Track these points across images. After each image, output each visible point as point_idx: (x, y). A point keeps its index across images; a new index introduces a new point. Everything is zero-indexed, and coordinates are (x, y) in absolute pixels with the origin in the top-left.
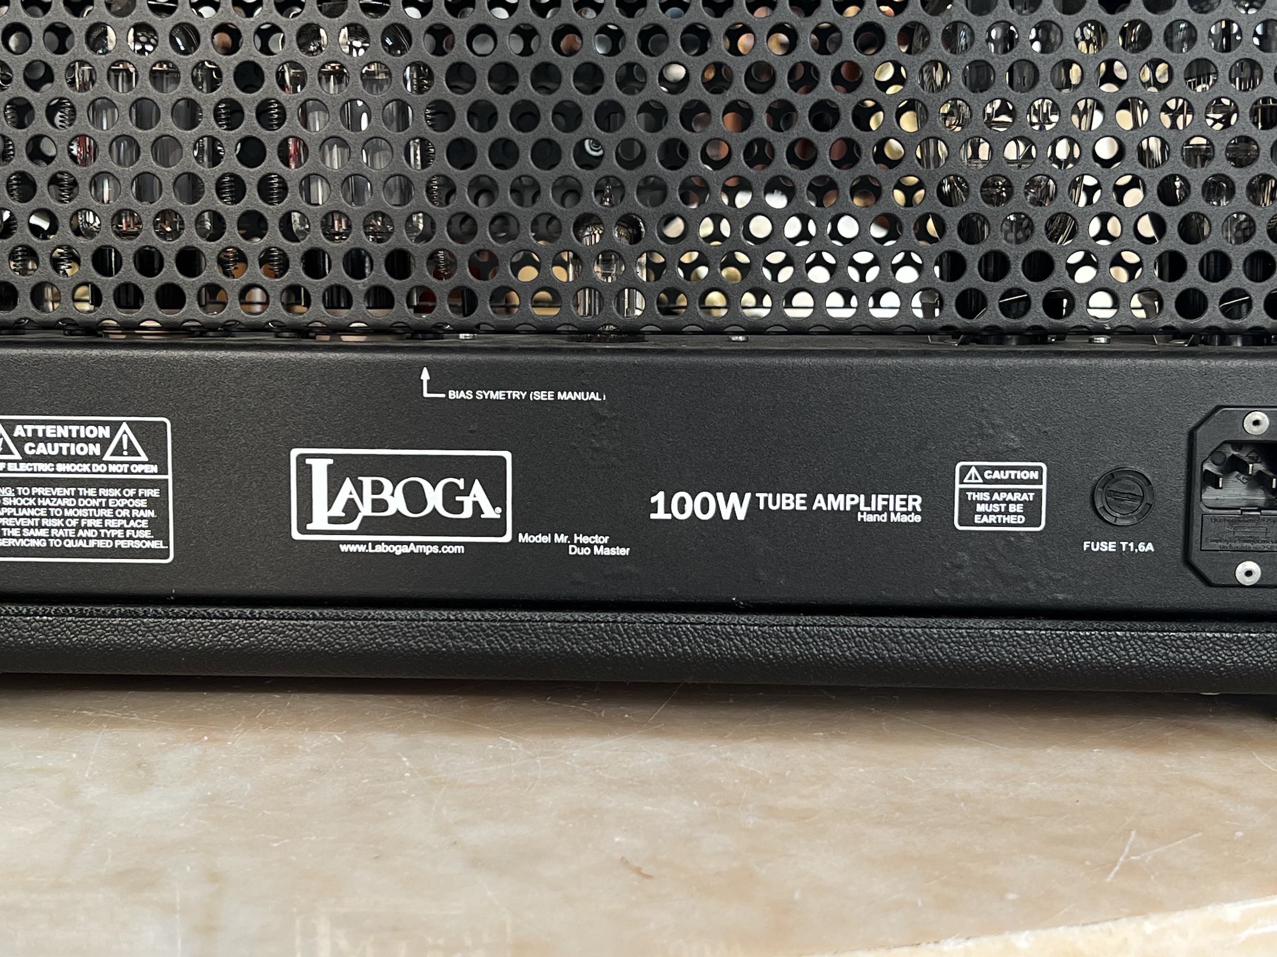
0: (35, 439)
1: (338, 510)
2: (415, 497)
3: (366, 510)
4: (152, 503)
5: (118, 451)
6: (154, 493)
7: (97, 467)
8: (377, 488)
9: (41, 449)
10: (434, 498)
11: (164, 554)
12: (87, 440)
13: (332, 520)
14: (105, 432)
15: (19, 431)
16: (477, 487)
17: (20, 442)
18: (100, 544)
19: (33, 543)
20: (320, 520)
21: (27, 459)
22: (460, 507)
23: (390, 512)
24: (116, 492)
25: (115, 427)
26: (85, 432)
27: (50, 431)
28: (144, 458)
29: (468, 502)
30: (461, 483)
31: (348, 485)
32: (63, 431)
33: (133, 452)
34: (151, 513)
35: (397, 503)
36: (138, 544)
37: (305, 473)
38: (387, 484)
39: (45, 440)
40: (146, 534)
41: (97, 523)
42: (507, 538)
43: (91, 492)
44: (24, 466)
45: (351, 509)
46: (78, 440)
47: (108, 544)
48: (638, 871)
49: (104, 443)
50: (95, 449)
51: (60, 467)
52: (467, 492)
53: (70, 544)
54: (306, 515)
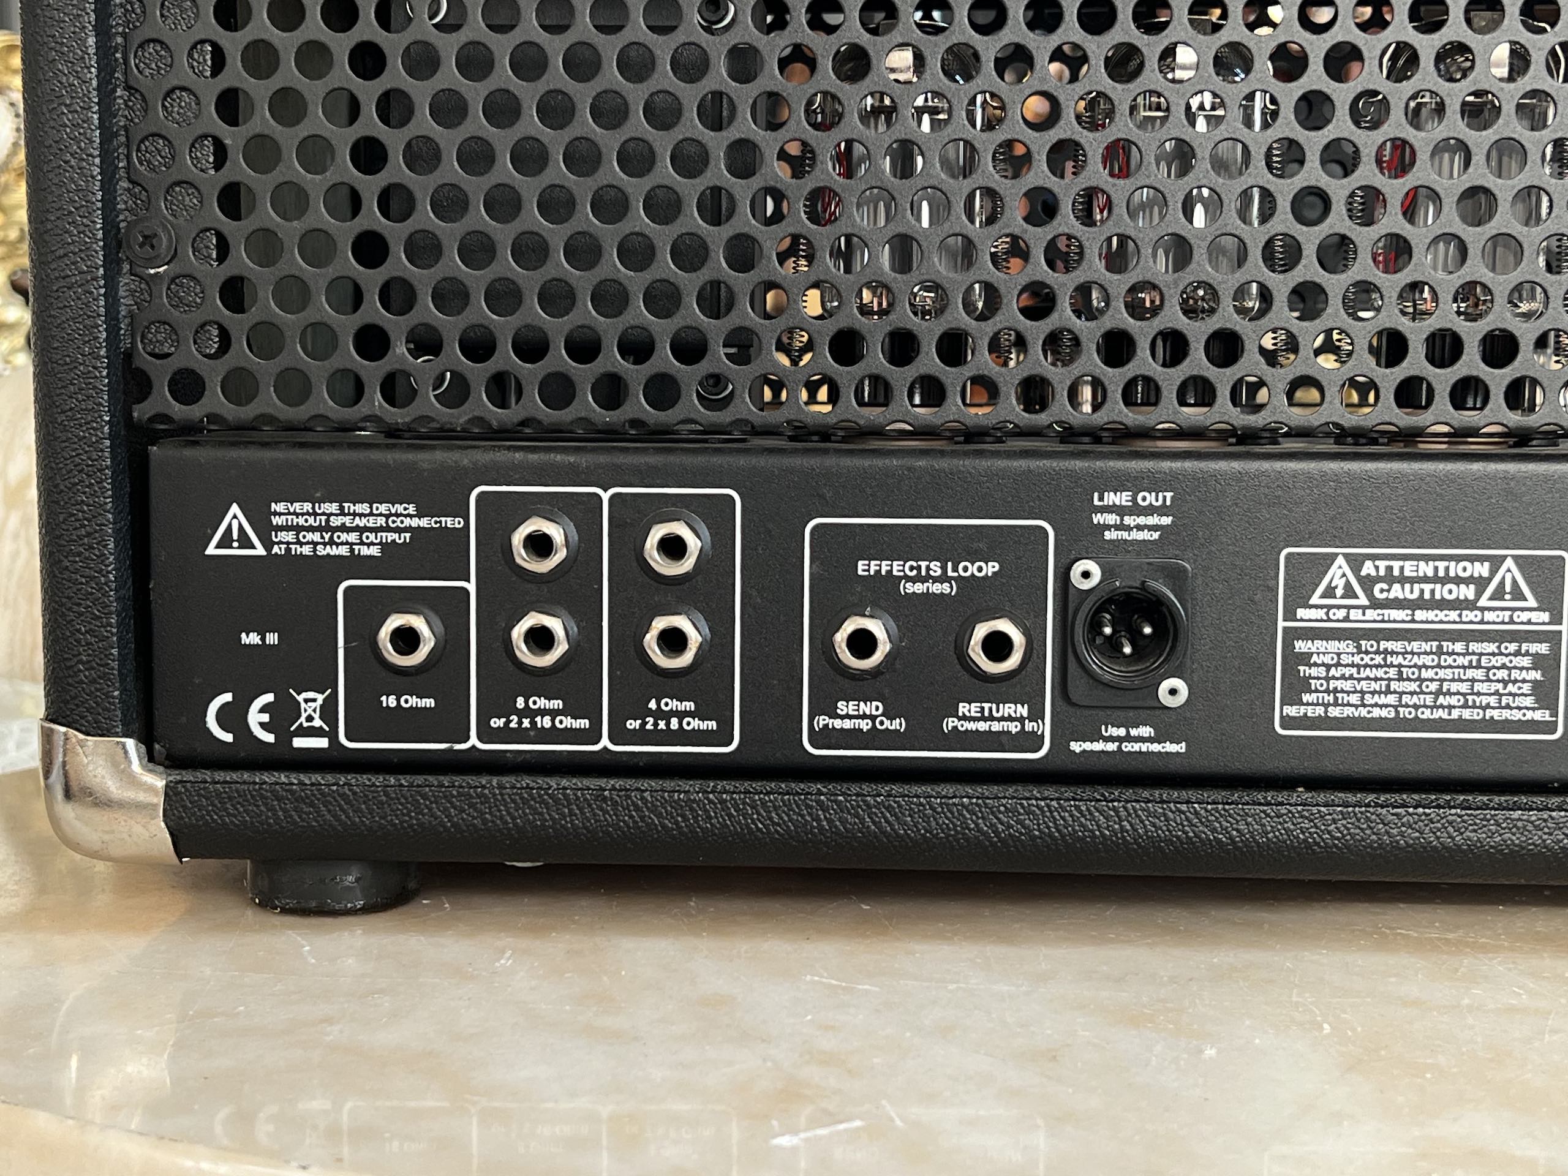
0: (1390, 578)
4: (1538, 662)
5: (1498, 595)
6: (1543, 648)
7: (1468, 615)
9: (1396, 591)
11: (1551, 727)
12: (1458, 581)
14: (1482, 570)
15: (1368, 568)
17: (1368, 583)
18: (1467, 714)
19: (1377, 713)
21: (1375, 604)
24: (1492, 647)
25: (1496, 563)
26: (1456, 569)
27: (1409, 569)
32: (1426, 569)
33: (1518, 595)
34: (1536, 675)
36: (1517, 715)
39: (1403, 580)
40: (1529, 701)
41: (1464, 687)
43: (1459, 647)
44: (1371, 614)
46: (1445, 580)
47: (1476, 715)
49: (1481, 584)
50: (1467, 592)
51: (1420, 615)
53: (1427, 714)
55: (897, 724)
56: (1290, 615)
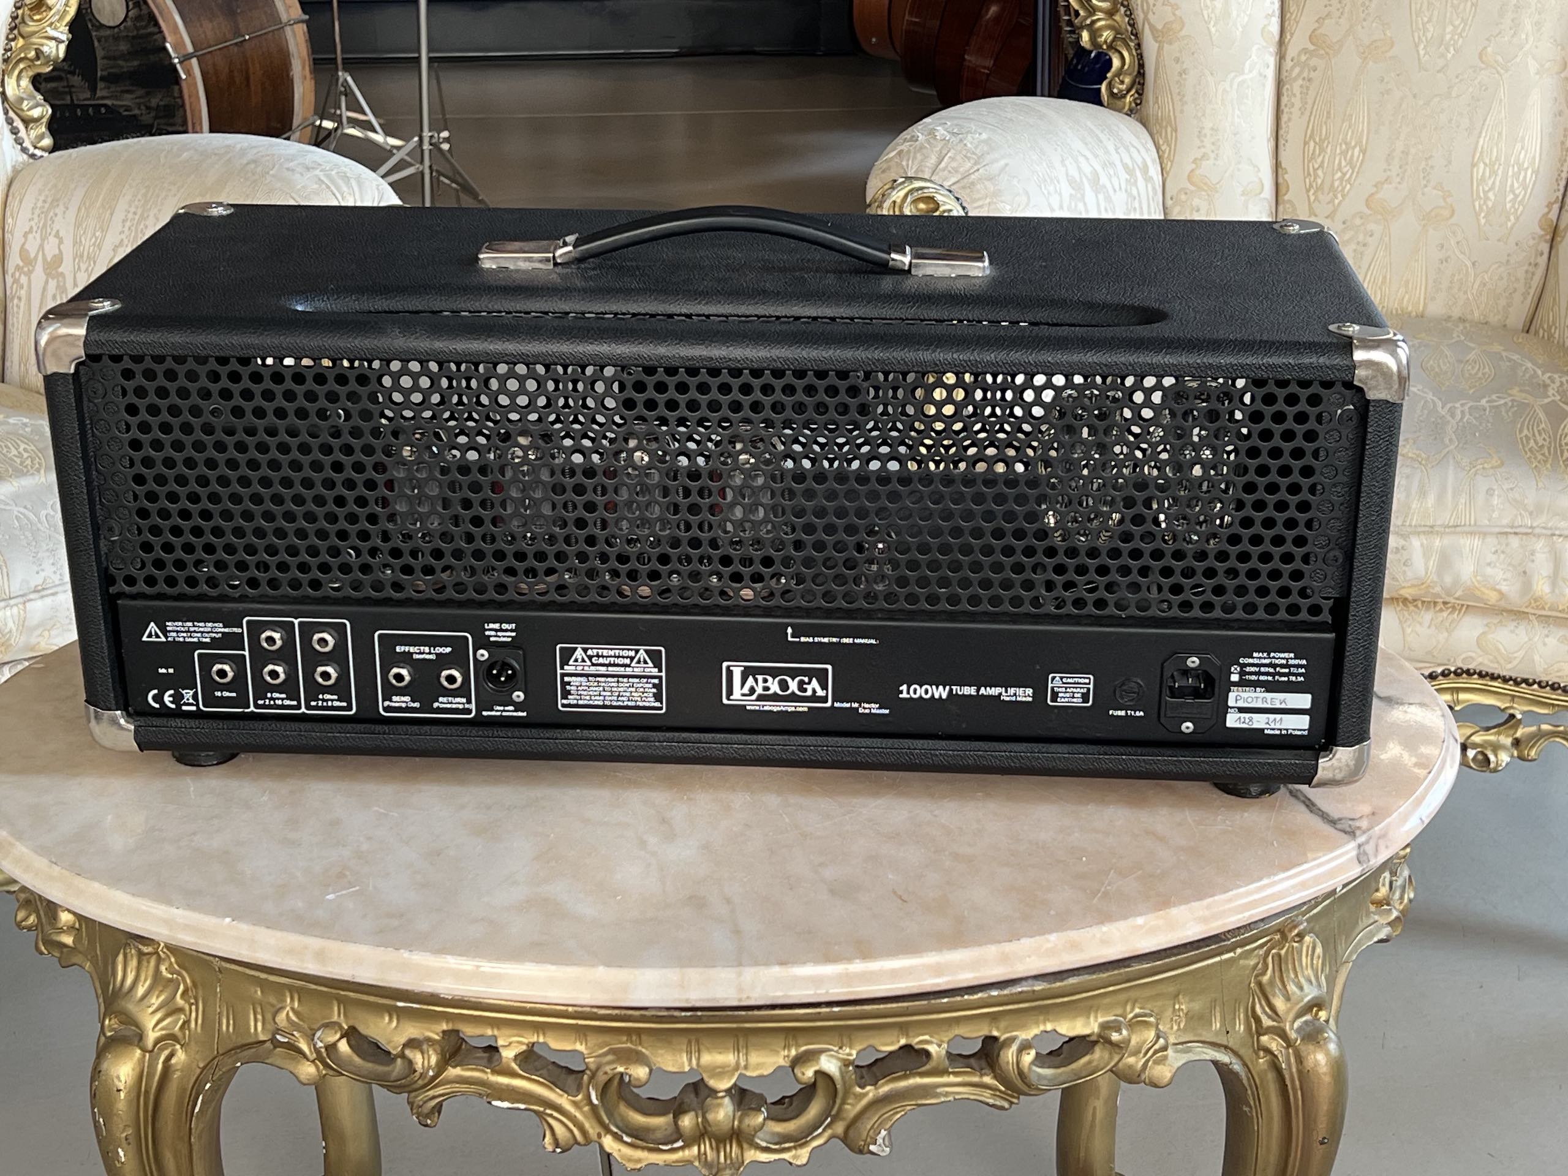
0: (598, 656)
1: (746, 690)
2: (784, 686)
3: (759, 690)
4: (655, 686)
5: (639, 662)
6: (656, 681)
7: (628, 669)
8: (765, 681)
9: (601, 660)
10: (793, 686)
11: (661, 709)
12: (623, 657)
13: (743, 695)
14: (632, 654)
15: (590, 652)
16: (814, 680)
17: (590, 658)
18: (630, 704)
19: (596, 703)
20: (737, 693)
21: (593, 665)
22: (805, 690)
23: (771, 692)
24: (637, 680)
25: (637, 651)
26: (622, 653)
27: (605, 653)
28: (651, 665)
29: (809, 688)
30: (806, 679)
31: (751, 679)
32: (612, 653)
33: (645, 662)
34: (654, 690)
35: (774, 687)
36: (647, 704)
37: (730, 673)
38: (770, 679)
39: (603, 656)
40: (652, 699)
41: (628, 694)
42: (829, 704)
43: (625, 680)
44: (593, 668)
45: (752, 690)
46: (619, 657)
47: (633, 704)
48: (900, 897)
49: (632, 659)
50: (627, 661)
51: (610, 669)
52: (809, 683)
53: (615, 704)
54: (730, 692)
55: (417, 705)
56: (562, 668)
